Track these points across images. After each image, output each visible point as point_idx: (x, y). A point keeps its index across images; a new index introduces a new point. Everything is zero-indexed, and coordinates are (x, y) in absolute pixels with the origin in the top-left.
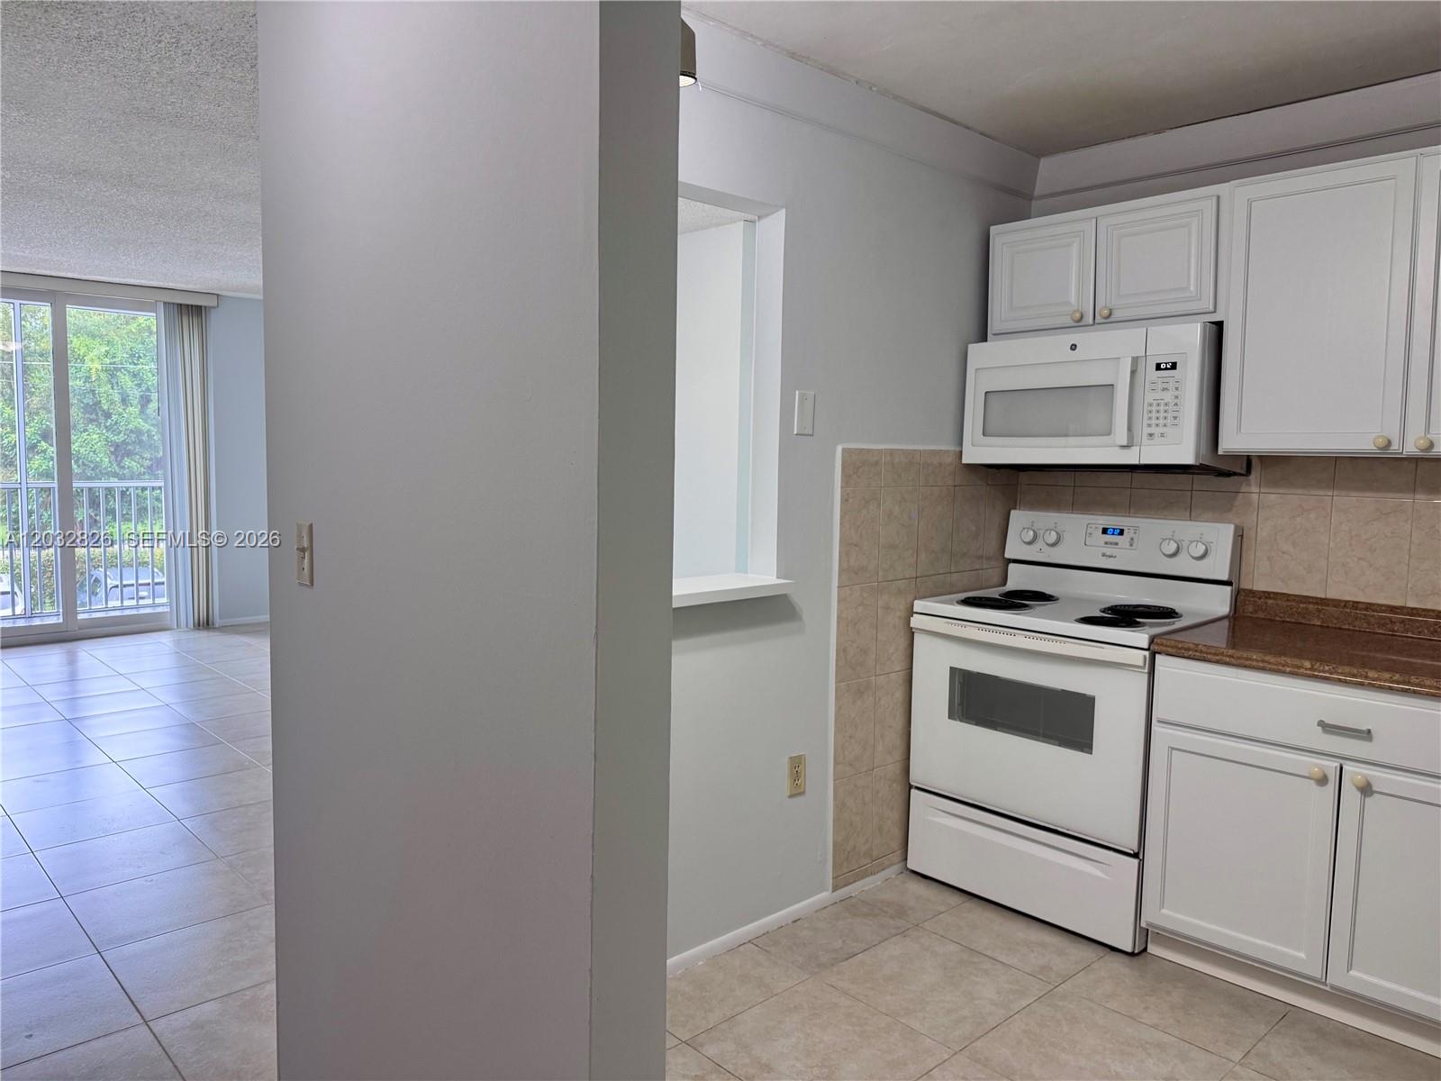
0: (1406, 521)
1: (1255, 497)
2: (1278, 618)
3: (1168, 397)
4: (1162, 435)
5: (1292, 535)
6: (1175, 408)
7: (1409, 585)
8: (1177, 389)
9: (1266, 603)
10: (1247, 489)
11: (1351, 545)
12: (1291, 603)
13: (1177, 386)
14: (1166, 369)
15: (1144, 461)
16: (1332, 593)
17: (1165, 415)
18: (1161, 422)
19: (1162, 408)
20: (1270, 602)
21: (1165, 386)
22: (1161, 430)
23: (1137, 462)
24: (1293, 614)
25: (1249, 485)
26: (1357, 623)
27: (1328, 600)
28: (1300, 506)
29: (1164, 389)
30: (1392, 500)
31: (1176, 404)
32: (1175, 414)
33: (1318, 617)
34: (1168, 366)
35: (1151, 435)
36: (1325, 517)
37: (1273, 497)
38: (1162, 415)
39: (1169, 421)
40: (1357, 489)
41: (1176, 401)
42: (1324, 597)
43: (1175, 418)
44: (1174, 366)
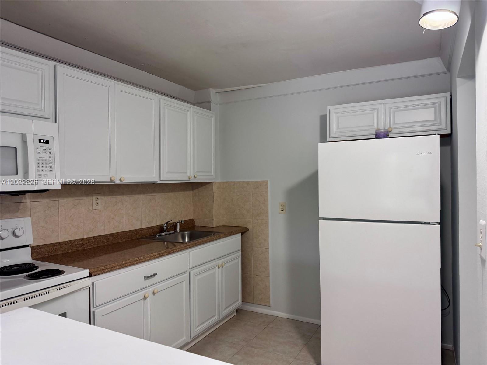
0: (81, 207)
1: (28, 204)
2: (46, 256)
3: (46, 156)
4: (46, 175)
5: (45, 219)
6: (50, 162)
7: (84, 230)
8: (50, 153)
9: (41, 250)
10: (25, 201)
11: (66, 219)
12: (50, 248)
13: (50, 152)
14: (43, 143)
15: (37, 189)
16: (62, 240)
17: (46, 165)
18: (44, 169)
19: (44, 162)
20: (42, 249)
21: (44, 151)
22: (45, 172)
23: (35, 189)
24: (52, 252)
25: (26, 199)
26: (73, 248)
27: (61, 242)
28: (47, 206)
29: (44, 153)
30: (77, 200)
31: (50, 160)
32: (51, 165)
33: (61, 250)
34: (44, 142)
35: (40, 175)
36: (57, 209)
37: (36, 203)
38: (44, 165)
39: (48, 169)
40: (66, 197)
41: (50, 159)
42: (58, 242)
43: (51, 167)
44: (47, 142)
